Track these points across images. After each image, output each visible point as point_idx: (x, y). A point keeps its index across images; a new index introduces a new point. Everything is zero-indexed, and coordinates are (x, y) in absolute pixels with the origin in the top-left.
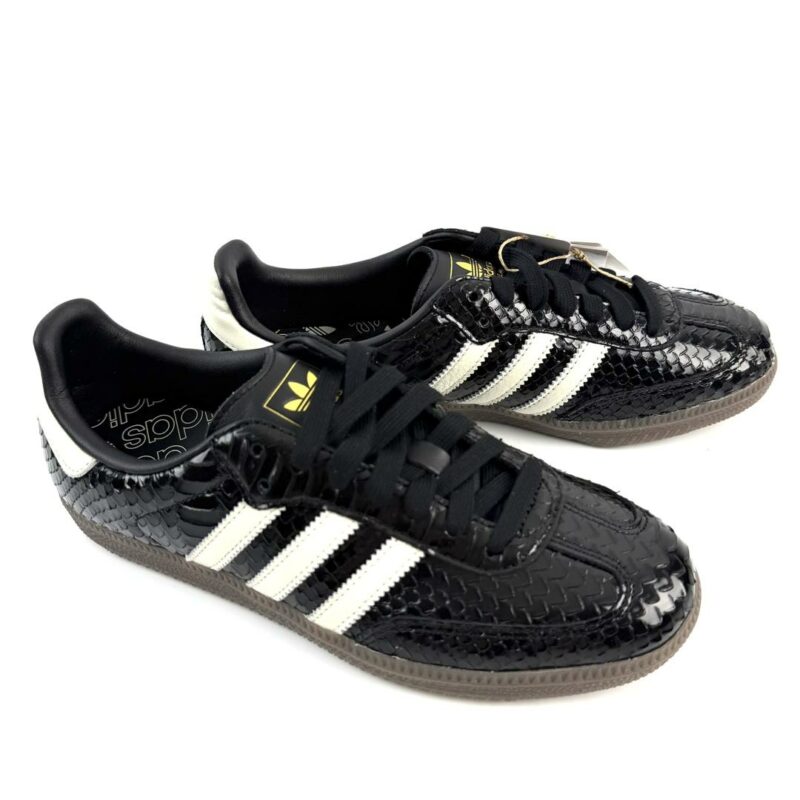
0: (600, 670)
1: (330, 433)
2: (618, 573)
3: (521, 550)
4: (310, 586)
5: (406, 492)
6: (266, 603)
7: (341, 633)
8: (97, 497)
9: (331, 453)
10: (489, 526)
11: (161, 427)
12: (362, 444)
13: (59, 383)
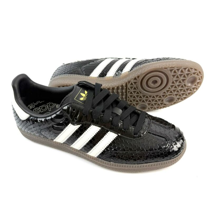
0: (163, 163)
1: (92, 105)
2: (166, 138)
3: (142, 133)
4: (88, 145)
5: (112, 120)
6: (76, 151)
7: (96, 157)
8: (30, 125)
9: (93, 110)
10: (134, 128)
11: (44, 108)
12: (101, 108)
13: (18, 95)
